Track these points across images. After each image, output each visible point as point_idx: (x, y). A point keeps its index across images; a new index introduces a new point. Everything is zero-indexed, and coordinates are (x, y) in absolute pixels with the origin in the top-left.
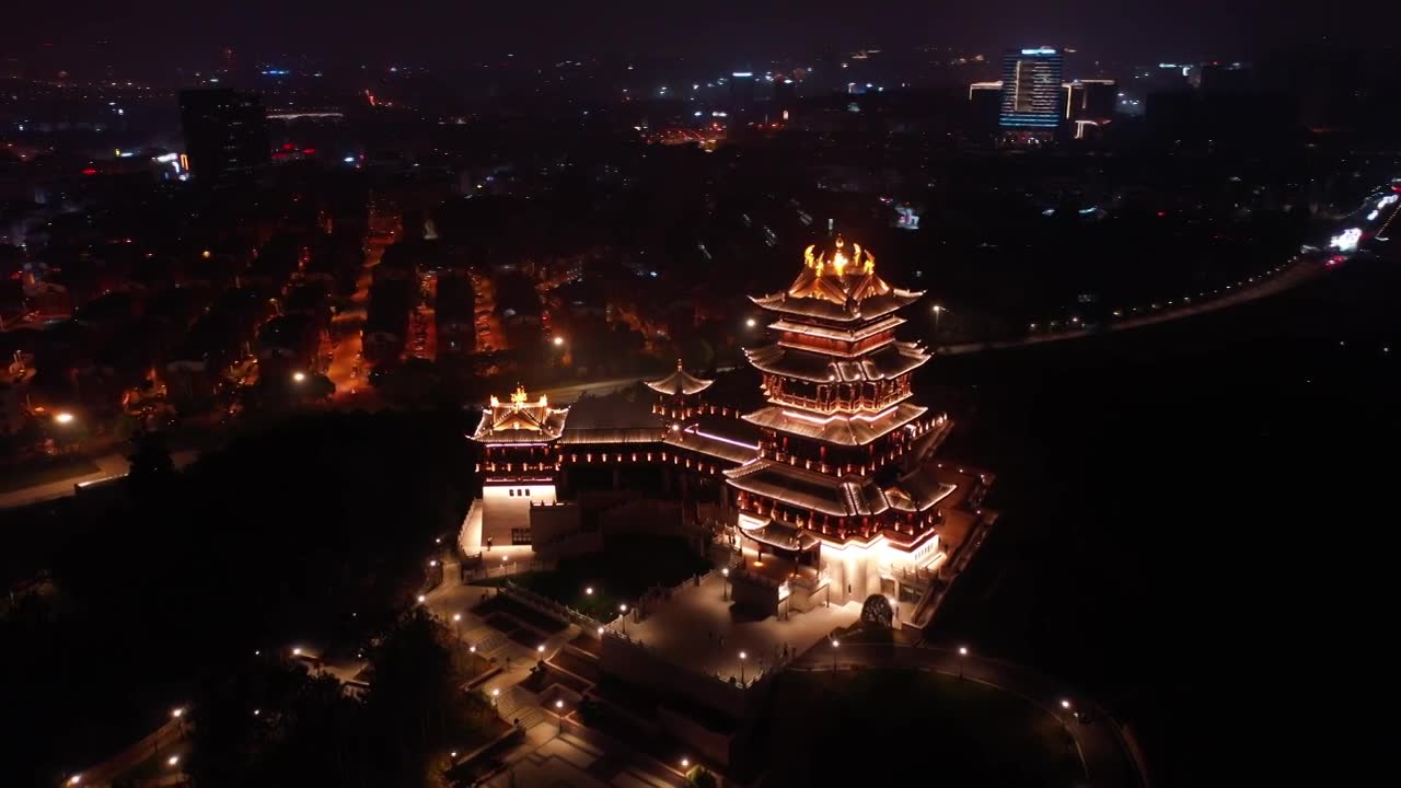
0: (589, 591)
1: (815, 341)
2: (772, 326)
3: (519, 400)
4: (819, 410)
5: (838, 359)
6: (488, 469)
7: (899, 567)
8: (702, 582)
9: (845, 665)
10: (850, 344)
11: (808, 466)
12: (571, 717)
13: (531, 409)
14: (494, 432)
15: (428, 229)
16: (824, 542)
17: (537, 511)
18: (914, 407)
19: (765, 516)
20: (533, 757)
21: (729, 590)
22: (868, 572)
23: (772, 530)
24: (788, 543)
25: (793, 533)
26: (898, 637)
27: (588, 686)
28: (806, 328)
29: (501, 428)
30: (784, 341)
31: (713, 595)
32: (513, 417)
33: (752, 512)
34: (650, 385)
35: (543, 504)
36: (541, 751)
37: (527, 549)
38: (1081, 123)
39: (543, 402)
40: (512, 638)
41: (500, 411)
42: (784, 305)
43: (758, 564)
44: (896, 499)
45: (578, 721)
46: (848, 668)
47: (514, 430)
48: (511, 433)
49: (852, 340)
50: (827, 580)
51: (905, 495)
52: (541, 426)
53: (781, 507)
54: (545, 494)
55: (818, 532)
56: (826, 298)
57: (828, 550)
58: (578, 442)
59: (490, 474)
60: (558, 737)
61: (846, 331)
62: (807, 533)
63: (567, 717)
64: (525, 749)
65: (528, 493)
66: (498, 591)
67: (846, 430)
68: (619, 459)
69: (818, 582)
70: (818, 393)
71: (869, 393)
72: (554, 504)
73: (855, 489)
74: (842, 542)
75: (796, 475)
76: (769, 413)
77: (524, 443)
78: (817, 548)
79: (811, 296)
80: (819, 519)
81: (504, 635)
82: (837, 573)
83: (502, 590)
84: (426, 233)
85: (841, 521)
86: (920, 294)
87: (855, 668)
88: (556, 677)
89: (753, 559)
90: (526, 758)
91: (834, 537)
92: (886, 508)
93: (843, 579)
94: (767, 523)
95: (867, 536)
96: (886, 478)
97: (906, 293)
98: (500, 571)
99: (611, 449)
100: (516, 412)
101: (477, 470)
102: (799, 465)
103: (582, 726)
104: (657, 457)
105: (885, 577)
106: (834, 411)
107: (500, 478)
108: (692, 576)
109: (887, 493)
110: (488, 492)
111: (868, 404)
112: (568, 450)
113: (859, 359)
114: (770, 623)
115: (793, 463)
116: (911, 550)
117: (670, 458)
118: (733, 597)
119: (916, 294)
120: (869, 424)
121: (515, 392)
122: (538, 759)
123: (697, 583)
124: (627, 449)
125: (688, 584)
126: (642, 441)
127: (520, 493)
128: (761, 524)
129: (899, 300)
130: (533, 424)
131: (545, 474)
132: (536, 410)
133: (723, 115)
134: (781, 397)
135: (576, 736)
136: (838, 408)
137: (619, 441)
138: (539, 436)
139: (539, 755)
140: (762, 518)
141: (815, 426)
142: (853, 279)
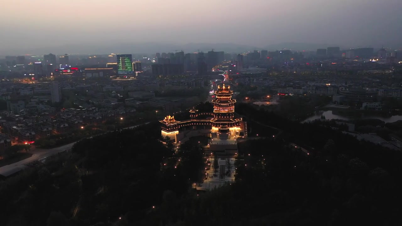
0: (199, 142)
6: (169, 129)
10: (230, 98)
11: (225, 117)
19: (219, 126)
22: (236, 131)
23: (222, 127)
24: (225, 129)
25: (226, 127)
32: (170, 120)
33: (216, 127)
35: (177, 134)
38: (137, 72)
42: (219, 94)
44: (237, 120)
48: (171, 122)
52: (176, 121)
53: (222, 124)
55: (228, 126)
56: (225, 92)
57: (231, 129)
68: (186, 125)
69: (230, 133)
72: (179, 134)
74: (233, 127)
75: (222, 119)
76: (217, 111)
78: (229, 129)
79: (222, 92)
80: (228, 124)
85: (232, 124)
91: (231, 127)
93: (233, 133)
95: (235, 126)
104: (192, 124)
105: (238, 132)
106: (229, 108)
107: (170, 131)
112: (179, 125)
114: (228, 140)
115: (222, 117)
117: (194, 124)
118: (220, 139)
121: (169, 116)
124: (187, 123)
126: (189, 122)
127: (173, 133)
130: (174, 121)
131: (177, 129)
132: (173, 118)
133: (33, 75)
134: (220, 107)
140: (218, 127)
141: (226, 111)
142: (227, 89)
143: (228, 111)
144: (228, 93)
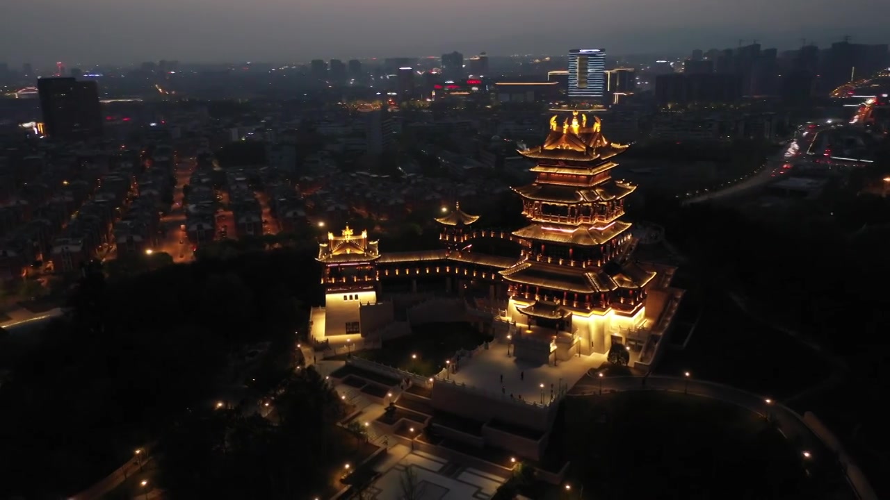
0: (414, 356)
1: (563, 178)
2: (532, 170)
3: (348, 234)
4: (569, 223)
5: (580, 189)
6: (329, 282)
7: (626, 327)
8: (490, 346)
9: (606, 391)
10: (589, 177)
11: (560, 263)
12: (419, 439)
13: (356, 240)
14: (333, 256)
15: (215, 165)
16: (574, 313)
17: (365, 309)
18: (623, 223)
19: (531, 299)
20: (398, 467)
21: (511, 351)
22: (606, 331)
23: (538, 307)
24: (551, 315)
25: (555, 308)
26: (634, 372)
27: (426, 417)
28: (556, 169)
29: (337, 253)
30: (540, 179)
31: (501, 355)
32: (346, 245)
33: (519, 297)
34: (438, 220)
35: (368, 304)
36: (403, 463)
37: (358, 336)
38: (617, 94)
39: (364, 235)
40: (363, 391)
41: (335, 242)
42: (541, 154)
43: (529, 332)
44: (621, 281)
45: (424, 441)
46: (608, 392)
47: (347, 254)
48: (344, 256)
49: (591, 174)
50: (579, 339)
51: (628, 278)
52: (365, 250)
53: (543, 292)
54: (368, 297)
55: (570, 306)
56: (570, 148)
57: (578, 318)
58: (389, 261)
59: (331, 285)
60: (412, 452)
61: (586, 169)
62: (562, 308)
63: (416, 439)
64: (390, 462)
65: (357, 297)
66: (346, 362)
67: (587, 236)
68: (418, 272)
69: (573, 340)
70: (569, 211)
71: (602, 212)
72: (376, 303)
73: (594, 276)
74: (588, 312)
75: (552, 270)
76: (529, 230)
77: (353, 263)
78: (570, 317)
79: (559, 148)
80: (570, 297)
81: (358, 389)
82: (584, 333)
83: (349, 361)
84: (214, 167)
85: (587, 297)
86: (627, 146)
87: (612, 392)
88: (402, 414)
89: (526, 329)
90: (393, 468)
91: (582, 309)
92: (616, 287)
93: (589, 337)
94: (533, 304)
95: (604, 307)
96: (612, 268)
97: (618, 146)
98: (345, 350)
99: (412, 266)
100: (347, 242)
101: (322, 282)
102: (555, 262)
103: (428, 444)
104: (443, 270)
105: (616, 334)
106: (579, 224)
107: (337, 288)
108: (482, 343)
109: (614, 278)
110: (330, 298)
111: (601, 218)
112: (383, 267)
113: (594, 188)
114: (545, 369)
115: (549, 262)
116: (632, 315)
117: (452, 270)
118: (515, 354)
119: (624, 146)
120: (601, 232)
121: (345, 229)
122: (402, 468)
123: (487, 348)
124: (421, 265)
125: (481, 348)
126: (433, 259)
127: (351, 297)
128: (527, 305)
129: (615, 150)
130: (359, 250)
131: (368, 284)
132: (360, 241)
133: (394, 94)
134: (541, 217)
135: (423, 451)
136: (581, 222)
137: (417, 259)
138: (365, 258)
139: (402, 465)
140: (528, 301)
141: (566, 236)
142: (587, 135)
143: (577, 236)
144: (580, 154)
